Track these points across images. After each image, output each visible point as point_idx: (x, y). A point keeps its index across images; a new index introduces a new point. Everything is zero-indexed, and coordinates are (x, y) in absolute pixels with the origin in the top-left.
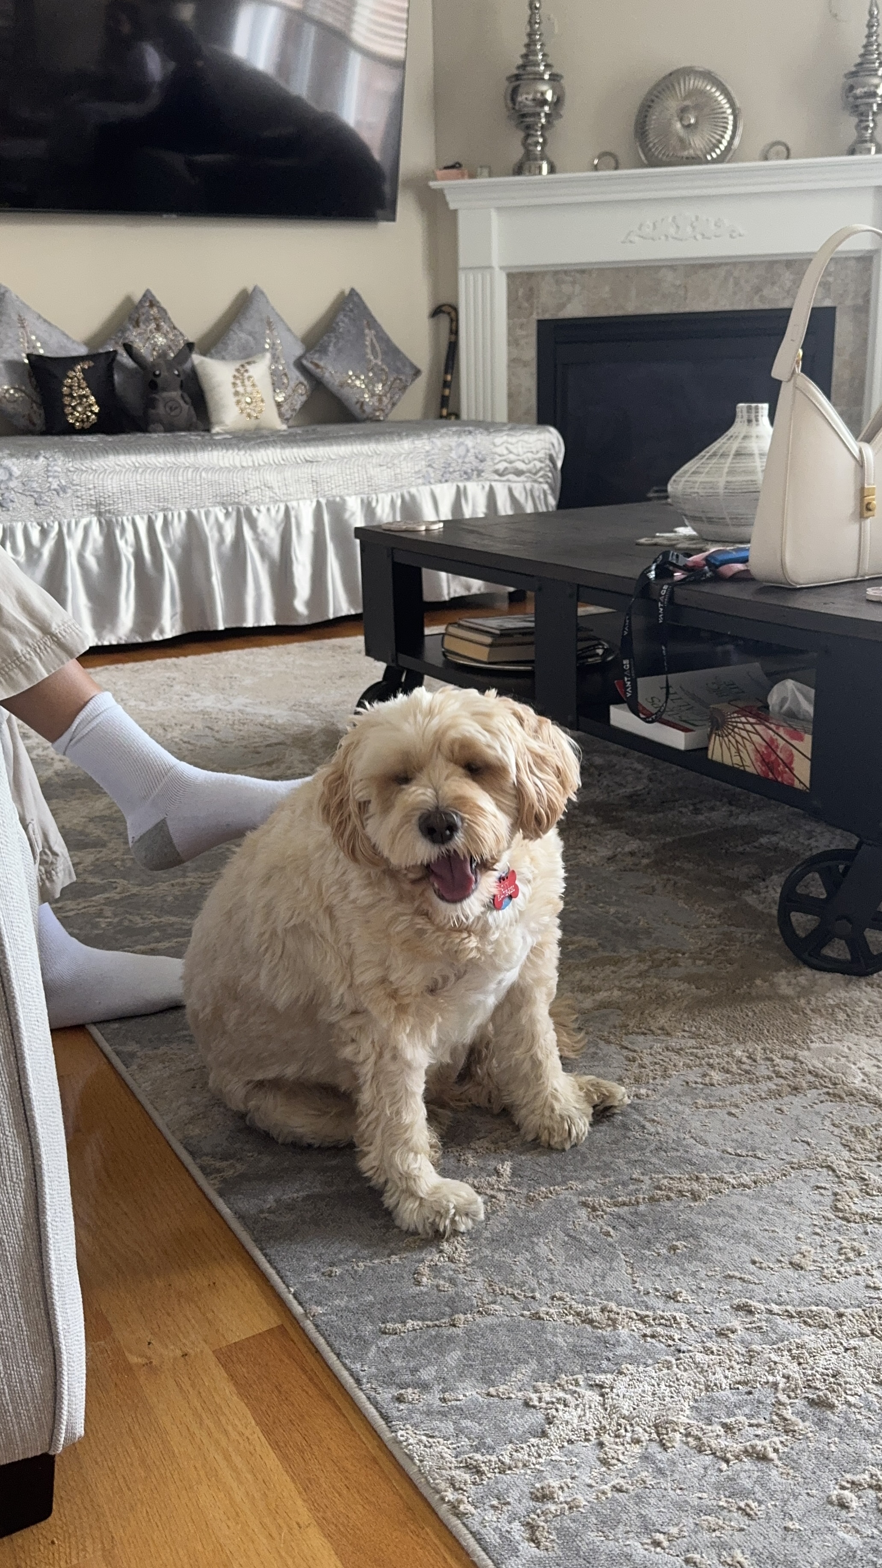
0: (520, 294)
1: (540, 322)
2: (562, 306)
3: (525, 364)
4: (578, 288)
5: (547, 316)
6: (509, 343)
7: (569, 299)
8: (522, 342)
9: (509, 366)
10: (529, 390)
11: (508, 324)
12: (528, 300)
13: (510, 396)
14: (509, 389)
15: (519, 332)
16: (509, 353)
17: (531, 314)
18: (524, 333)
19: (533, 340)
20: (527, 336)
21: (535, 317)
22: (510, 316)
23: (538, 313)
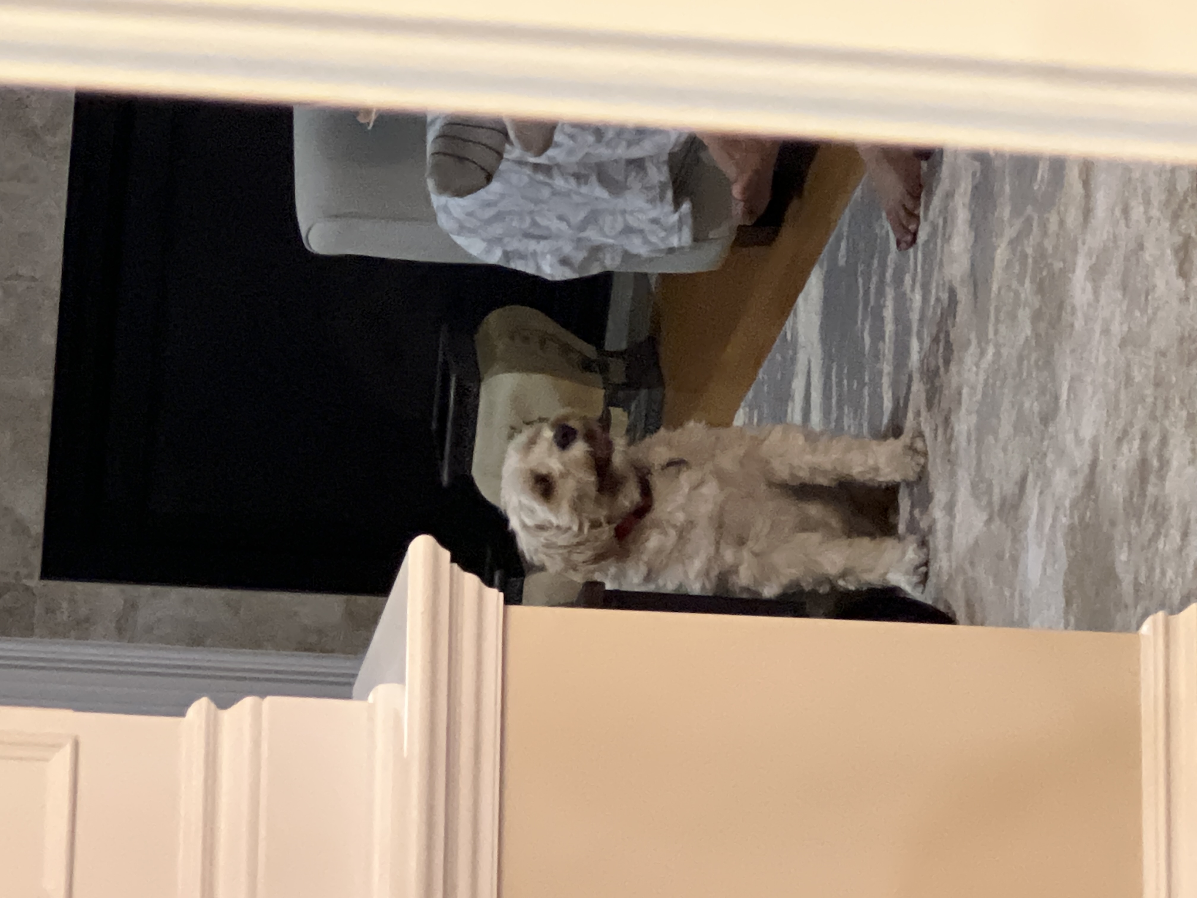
1: (46, 574)
3: (131, 606)
5: (36, 558)
6: (83, 636)
7: (7, 512)
9: (131, 641)
11: (43, 637)
14: (179, 641)
15: (62, 616)
16: (104, 637)
17: (27, 588)
18: (65, 605)
19: (81, 588)
20: (72, 601)
21: (35, 582)
22: (25, 632)
23: (30, 576)
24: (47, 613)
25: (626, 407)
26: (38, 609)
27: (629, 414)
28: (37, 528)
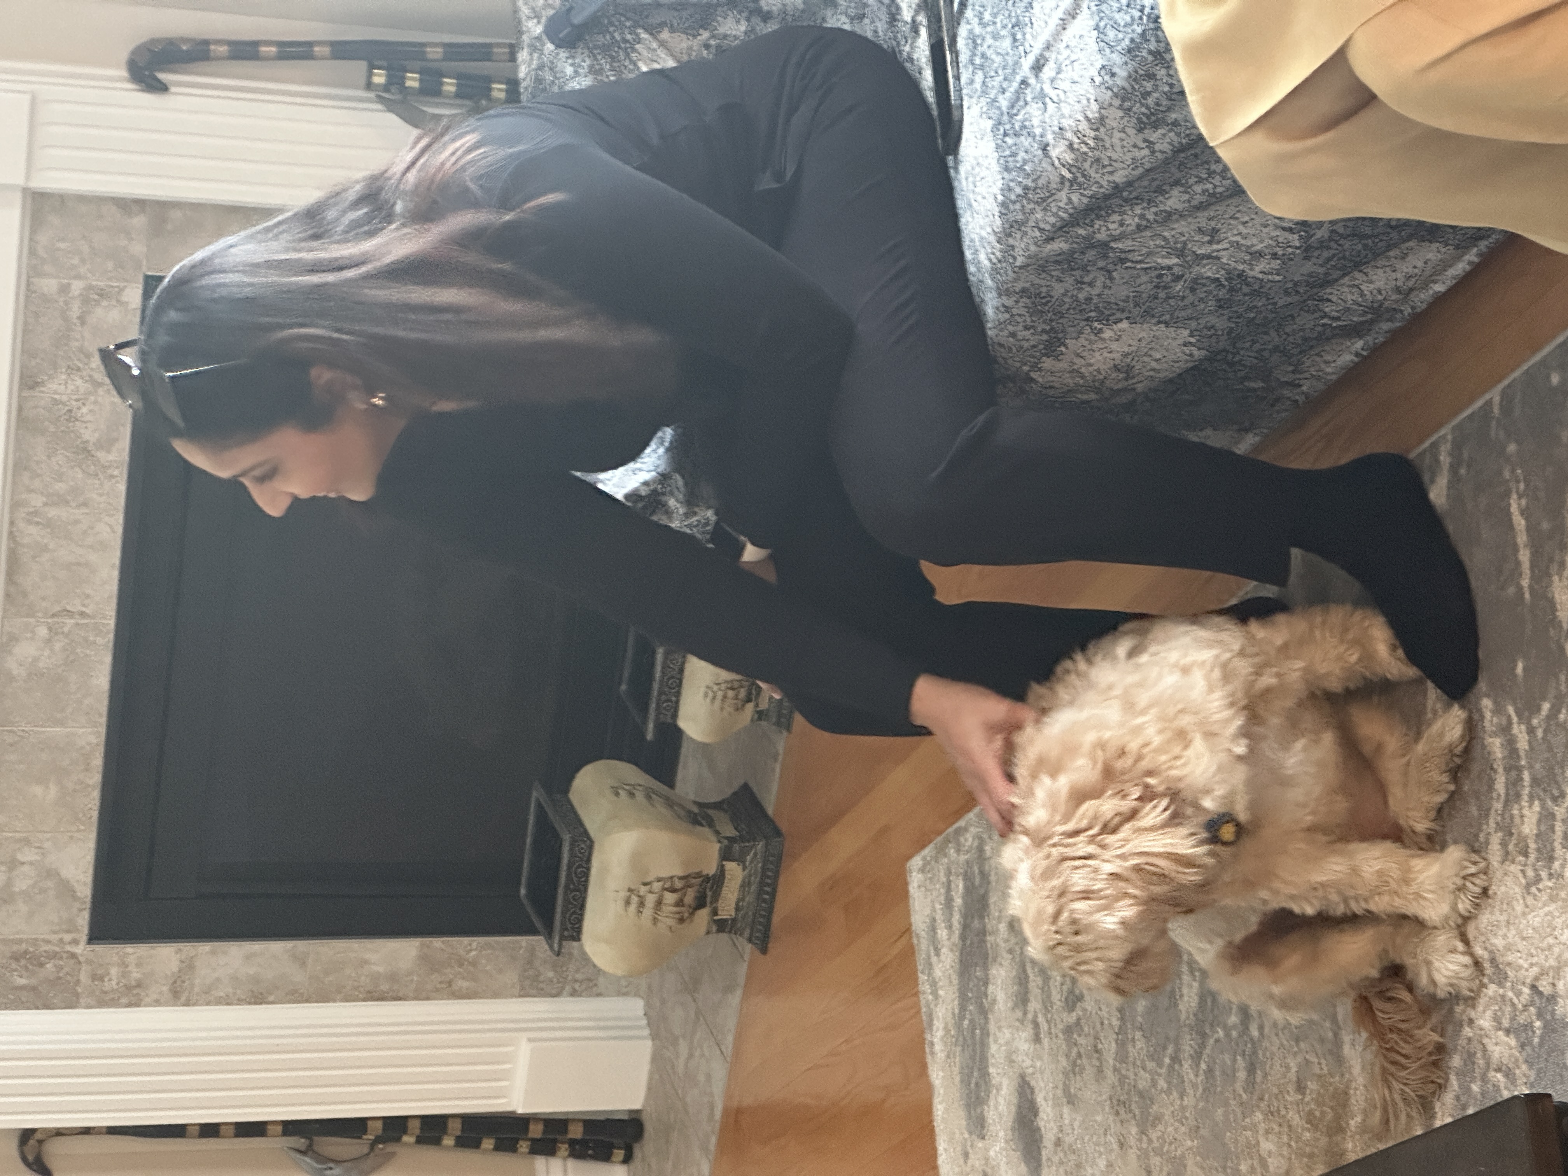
0: (23, 981)
1: (93, 938)
2: (66, 889)
3: (188, 966)
4: (28, 855)
5: (83, 921)
6: (135, 1003)
7: (51, 873)
8: (136, 975)
9: (187, 1004)
10: (248, 957)
11: (89, 1007)
12: (42, 965)
13: (258, 999)
14: (240, 1002)
15: (112, 983)
16: (157, 1003)
17: (73, 956)
18: (114, 971)
19: (133, 951)
20: (122, 966)
21: (81, 949)
22: (71, 1005)
23: (75, 942)
24: (93, 980)
25: (741, 860)
26: (84, 977)
27: (744, 870)
28: (84, 888)
